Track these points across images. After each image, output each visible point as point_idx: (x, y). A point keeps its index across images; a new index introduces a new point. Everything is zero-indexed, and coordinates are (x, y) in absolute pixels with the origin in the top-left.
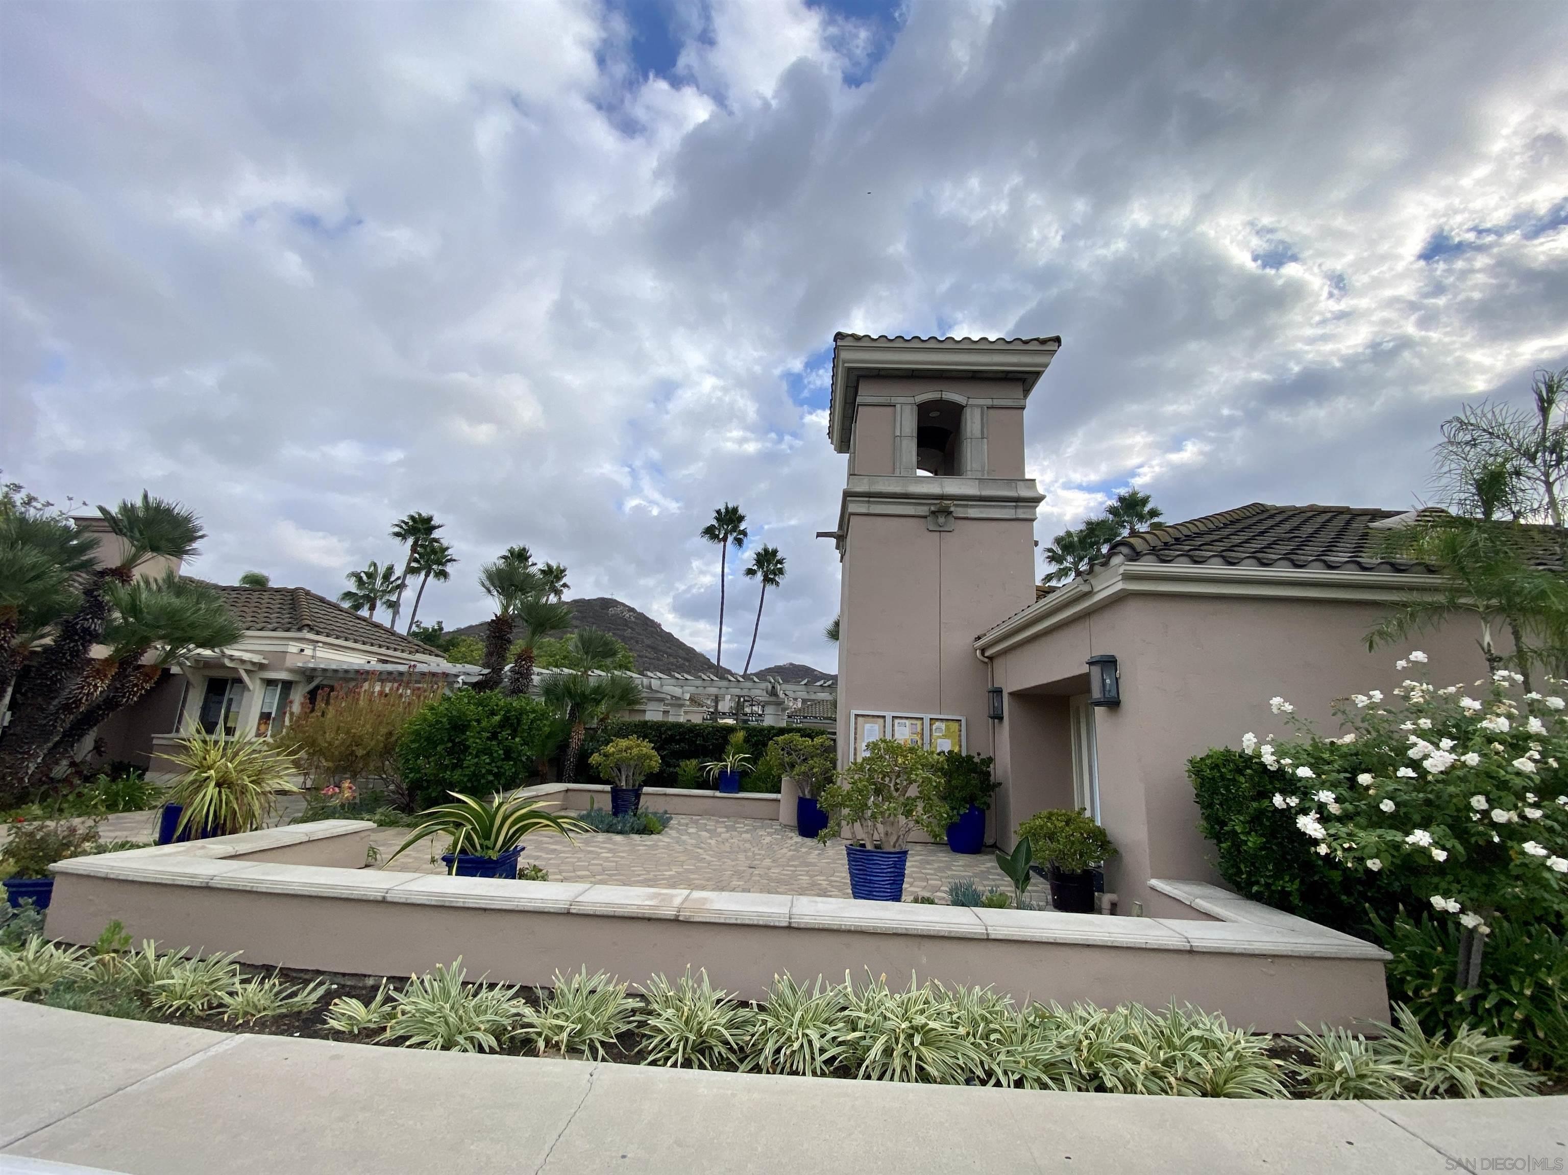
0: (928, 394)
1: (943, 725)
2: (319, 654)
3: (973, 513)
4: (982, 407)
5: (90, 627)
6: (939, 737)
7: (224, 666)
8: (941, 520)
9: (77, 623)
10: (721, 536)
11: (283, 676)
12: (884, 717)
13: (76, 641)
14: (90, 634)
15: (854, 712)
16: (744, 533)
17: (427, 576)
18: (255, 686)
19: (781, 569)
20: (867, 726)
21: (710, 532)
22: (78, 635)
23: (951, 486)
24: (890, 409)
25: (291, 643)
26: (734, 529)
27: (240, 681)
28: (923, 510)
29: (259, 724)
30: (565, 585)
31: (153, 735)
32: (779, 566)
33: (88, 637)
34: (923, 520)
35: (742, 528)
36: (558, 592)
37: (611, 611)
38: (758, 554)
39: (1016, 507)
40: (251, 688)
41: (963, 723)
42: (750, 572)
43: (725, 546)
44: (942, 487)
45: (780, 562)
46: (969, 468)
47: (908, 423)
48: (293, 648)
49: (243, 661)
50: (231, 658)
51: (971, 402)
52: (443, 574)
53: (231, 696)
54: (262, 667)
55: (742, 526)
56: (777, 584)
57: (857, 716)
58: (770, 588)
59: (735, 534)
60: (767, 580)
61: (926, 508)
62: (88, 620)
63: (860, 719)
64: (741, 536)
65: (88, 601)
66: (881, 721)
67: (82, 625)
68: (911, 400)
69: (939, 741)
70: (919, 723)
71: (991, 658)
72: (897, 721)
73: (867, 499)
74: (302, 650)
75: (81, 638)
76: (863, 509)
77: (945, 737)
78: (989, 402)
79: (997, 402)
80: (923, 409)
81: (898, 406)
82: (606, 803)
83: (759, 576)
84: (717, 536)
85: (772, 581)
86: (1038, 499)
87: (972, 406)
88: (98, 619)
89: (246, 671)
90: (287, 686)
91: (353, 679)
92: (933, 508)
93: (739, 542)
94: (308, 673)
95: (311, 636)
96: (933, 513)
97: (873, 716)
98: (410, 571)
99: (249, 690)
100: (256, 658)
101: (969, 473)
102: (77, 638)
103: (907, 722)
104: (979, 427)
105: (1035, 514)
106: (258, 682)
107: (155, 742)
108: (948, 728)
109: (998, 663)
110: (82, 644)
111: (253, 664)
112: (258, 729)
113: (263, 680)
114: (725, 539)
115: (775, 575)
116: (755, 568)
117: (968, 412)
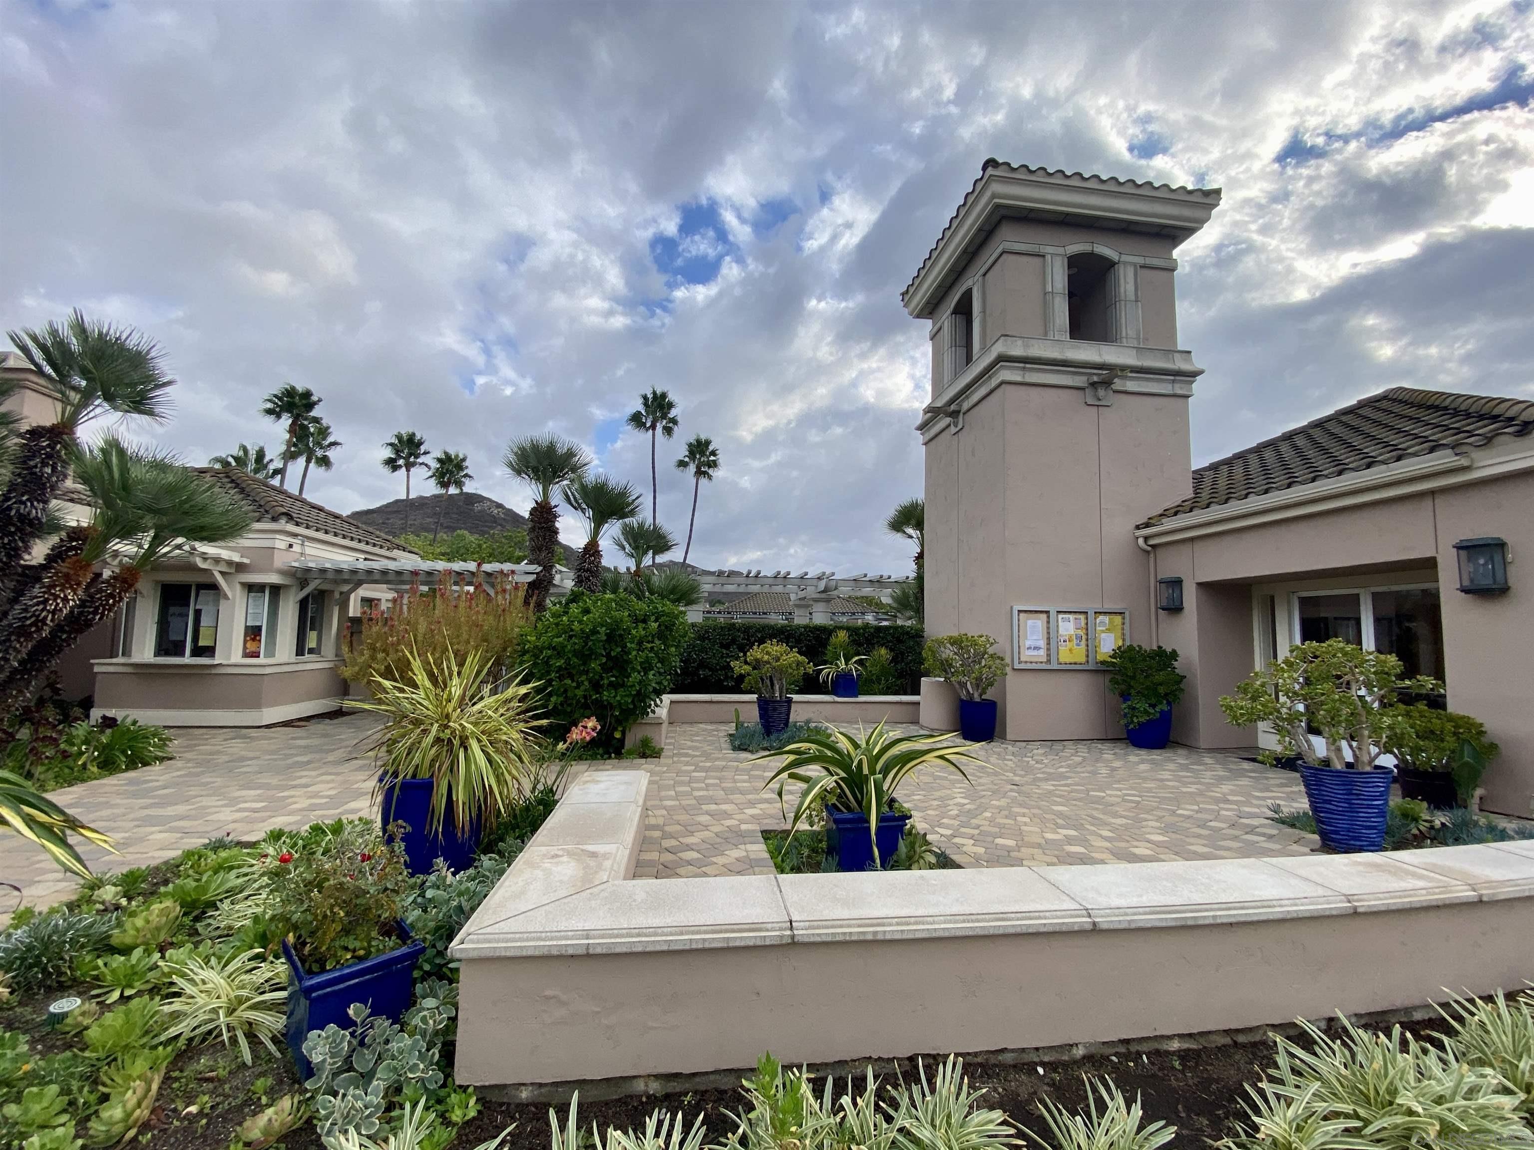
0: (1078, 246)
1: (1106, 619)
2: (308, 551)
3: (1131, 386)
4: (1135, 265)
5: (29, 513)
6: (1103, 631)
7: (195, 568)
8: (1101, 392)
9: (9, 508)
10: (648, 425)
11: (274, 579)
12: (1047, 612)
13: (12, 534)
14: (31, 523)
15: (1016, 608)
16: (674, 421)
17: (308, 461)
18: (232, 590)
19: (714, 462)
20: (1030, 622)
21: (636, 419)
22: (14, 525)
23: (1108, 354)
24: (1037, 261)
25: (278, 536)
26: (664, 416)
27: (214, 587)
28: (1080, 381)
29: (245, 642)
30: (466, 476)
31: (92, 661)
32: (712, 458)
33: (29, 529)
34: (1080, 393)
35: (671, 415)
36: (459, 484)
37: (477, 507)
38: (690, 445)
39: (1174, 381)
40: (229, 594)
41: (1127, 615)
42: (682, 464)
43: (654, 435)
44: (1100, 355)
45: (713, 453)
46: (1124, 334)
47: (1058, 278)
48: (281, 542)
49: (217, 560)
50: (204, 557)
51: (1124, 258)
52: (325, 462)
53: (198, 607)
54: (240, 568)
55: (673, 413)
56: (710, 477)
57: (1019, 611)
58: (703, 481)
59: (664, 422)
60: (699, 473)
61: (1085, 378)
62: (24, 503)
63: (1022, 615)
64: (671, 425)
65: (19, 475)
66: (1044, 616)
67: (18, 511)
68: (1060, 250)
69: (1103, 635)
70: (1082, 617)
71: (1153, 546)
72: (1060, 616)
73: (1021, 365)
74: (291, 546)
75: (18, 529)
76: (1016, 377)
77: (1108, 630)
78: (1140, 260)
79: (1149, 261)
80: (1074, 261)
81: (1049, 257)
82: (752, 715)
83: (692, 468)
84: (644, 424)
85: (705, 473)
86: (1194, 374)
87: (1125, 263)
88: (38, 502)
89: (221, 572)
90: (276, 590)
91: (346, 581)
92: (1095, 379)
93: (668, 431)
94: (299, 575)
95: (291, 527)
96: (1093, 385)
97: (1036, 612)
98: (289, 456)
99: (226, 597)
100: (236, 558)
101: (1124, 340)
102: (13, 529)
103: (1071, 617)
104: (1133, 288)
105: (1191, 389)
106: (238, 587)
107: (96, 669)
108: (1111, 621)
109: (1160, 553)
110: (21, 539)
111: (230, 563)
112: (245, 648)
113: (243, 584)
114: (653, 427)
115: (710, 467)
116: (687, 459)
117: (1121, 270)
